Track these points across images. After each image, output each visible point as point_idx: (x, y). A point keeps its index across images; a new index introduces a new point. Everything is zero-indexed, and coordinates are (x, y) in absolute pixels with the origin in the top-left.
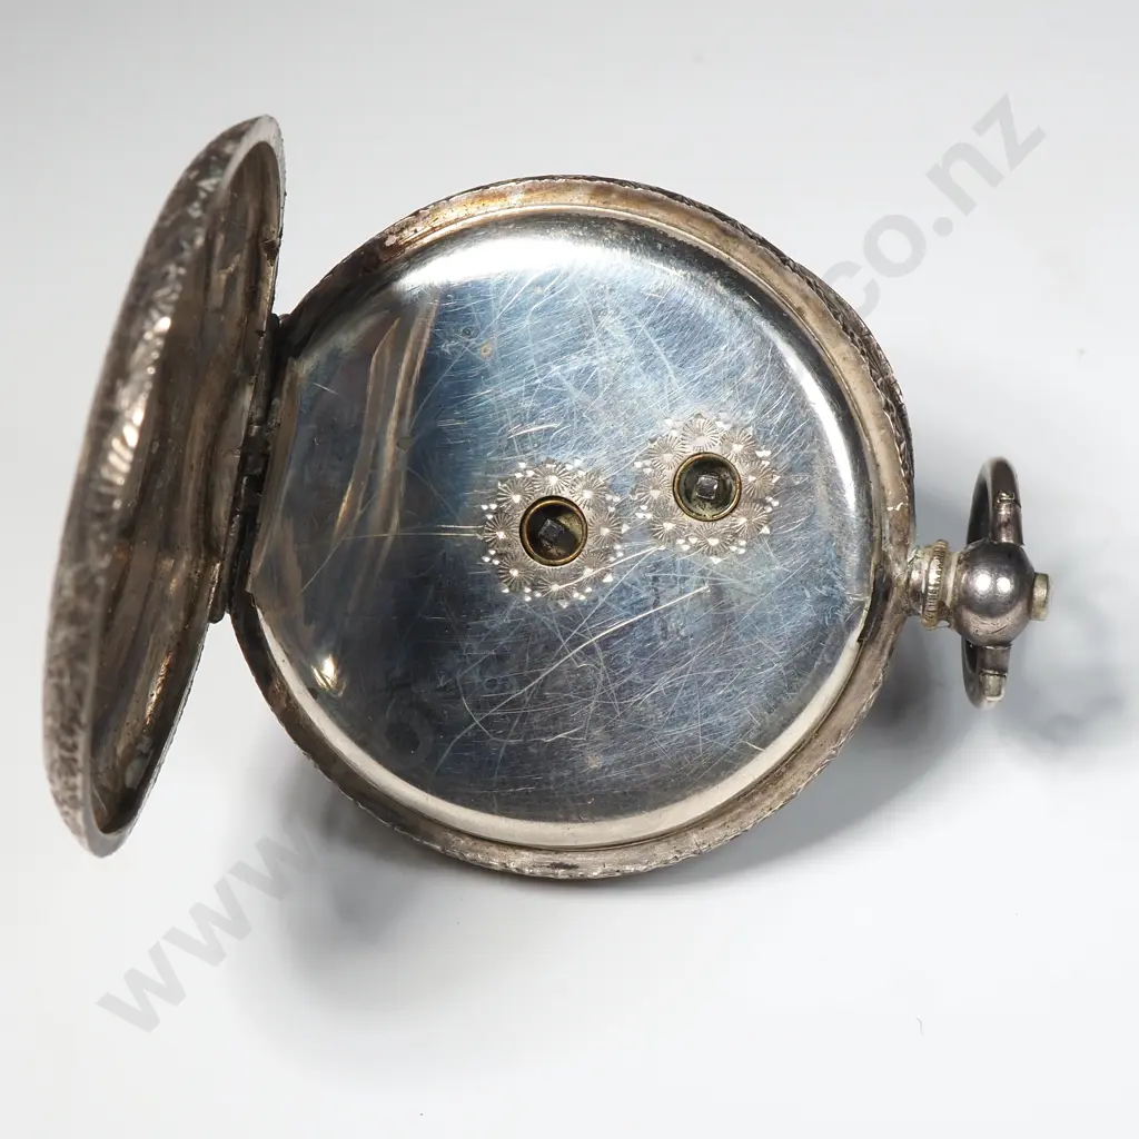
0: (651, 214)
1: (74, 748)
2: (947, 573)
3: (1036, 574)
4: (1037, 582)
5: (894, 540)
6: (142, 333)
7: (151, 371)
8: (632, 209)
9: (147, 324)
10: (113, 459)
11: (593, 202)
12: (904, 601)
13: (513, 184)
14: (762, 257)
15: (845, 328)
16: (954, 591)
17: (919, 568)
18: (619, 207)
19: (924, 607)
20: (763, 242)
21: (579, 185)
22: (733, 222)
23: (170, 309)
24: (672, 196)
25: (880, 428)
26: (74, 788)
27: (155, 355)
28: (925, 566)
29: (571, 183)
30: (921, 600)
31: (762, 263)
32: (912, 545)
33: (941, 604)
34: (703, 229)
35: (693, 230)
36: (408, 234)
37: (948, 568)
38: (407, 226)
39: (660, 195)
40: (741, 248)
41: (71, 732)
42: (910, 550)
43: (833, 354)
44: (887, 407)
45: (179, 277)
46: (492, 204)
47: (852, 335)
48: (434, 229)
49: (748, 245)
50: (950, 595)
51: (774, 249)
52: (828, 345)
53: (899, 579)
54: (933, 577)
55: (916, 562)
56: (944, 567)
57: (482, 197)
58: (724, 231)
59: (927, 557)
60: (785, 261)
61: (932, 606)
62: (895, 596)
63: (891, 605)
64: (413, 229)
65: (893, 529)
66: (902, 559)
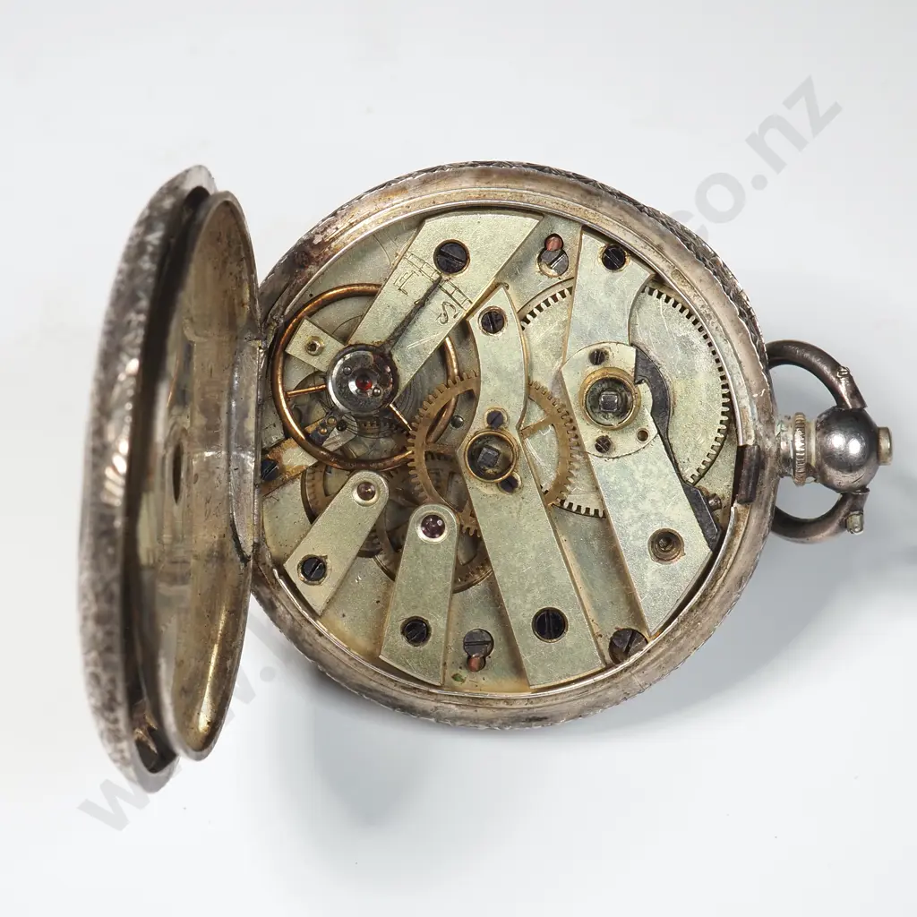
0: (526, 187)
1: (116, 721)
2: (809, 441)
3: (879, 429)
4: (882, 434)
5: (762, 420)
6: (116, 376)
7: (129, 406)
8: (510, 185)
9: (119, 368)
10: (108, 485)
11: (478, 184)
12: (777, 468)
13: (410, 178)
14: (622, 208)
15: (698, 257)
16: (816, 453)
17: (785, 439)
18: (500, 185)
19: (794, 469)
20: (621, 195)
21: (464, 171)
22: (594, 183)
23: (137, 351)
24: (541, 169)
25: (738, 332)
26: (122, 751)
27: (130, 393)
28: (790, 437)
29: (458, 170)
30: (791, 465)
31: (623, 213)
32: (777, 422)
33: (808, 466)
34: (571, 193)
35: (563, 195)
36: (331, 232)
37: (809, 436)
38: (329, 226)
39: (531, 170)
40: (605, 203)
41: (112, 709)
42: (776, 426)
43: (691, 278)
44: (742, 315)
45: (140, 323)
46: (395, 198)
47: (704, 260)
48: (351, 225)
49: (609, 200)
50: (814, 457)
51: (630, 200)
52: (686, 272)
53: (770, 450)
54: (799, 445)
55: (783, 434)
56: (805, 437)
57: (387, 194)
58: (589, 192)
59: (791, 430)
60: (641, 209)
61: (801, 469)
62: (770, 464)
63: (767, 472)
64: (334, 227)
65: (760, 411)
66: (771, 434)
